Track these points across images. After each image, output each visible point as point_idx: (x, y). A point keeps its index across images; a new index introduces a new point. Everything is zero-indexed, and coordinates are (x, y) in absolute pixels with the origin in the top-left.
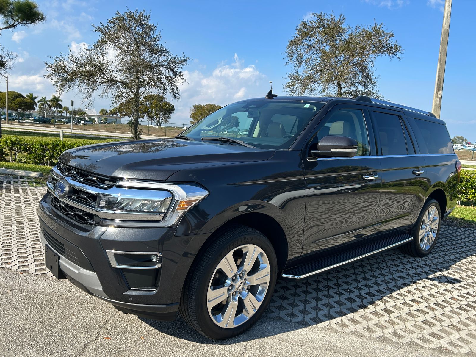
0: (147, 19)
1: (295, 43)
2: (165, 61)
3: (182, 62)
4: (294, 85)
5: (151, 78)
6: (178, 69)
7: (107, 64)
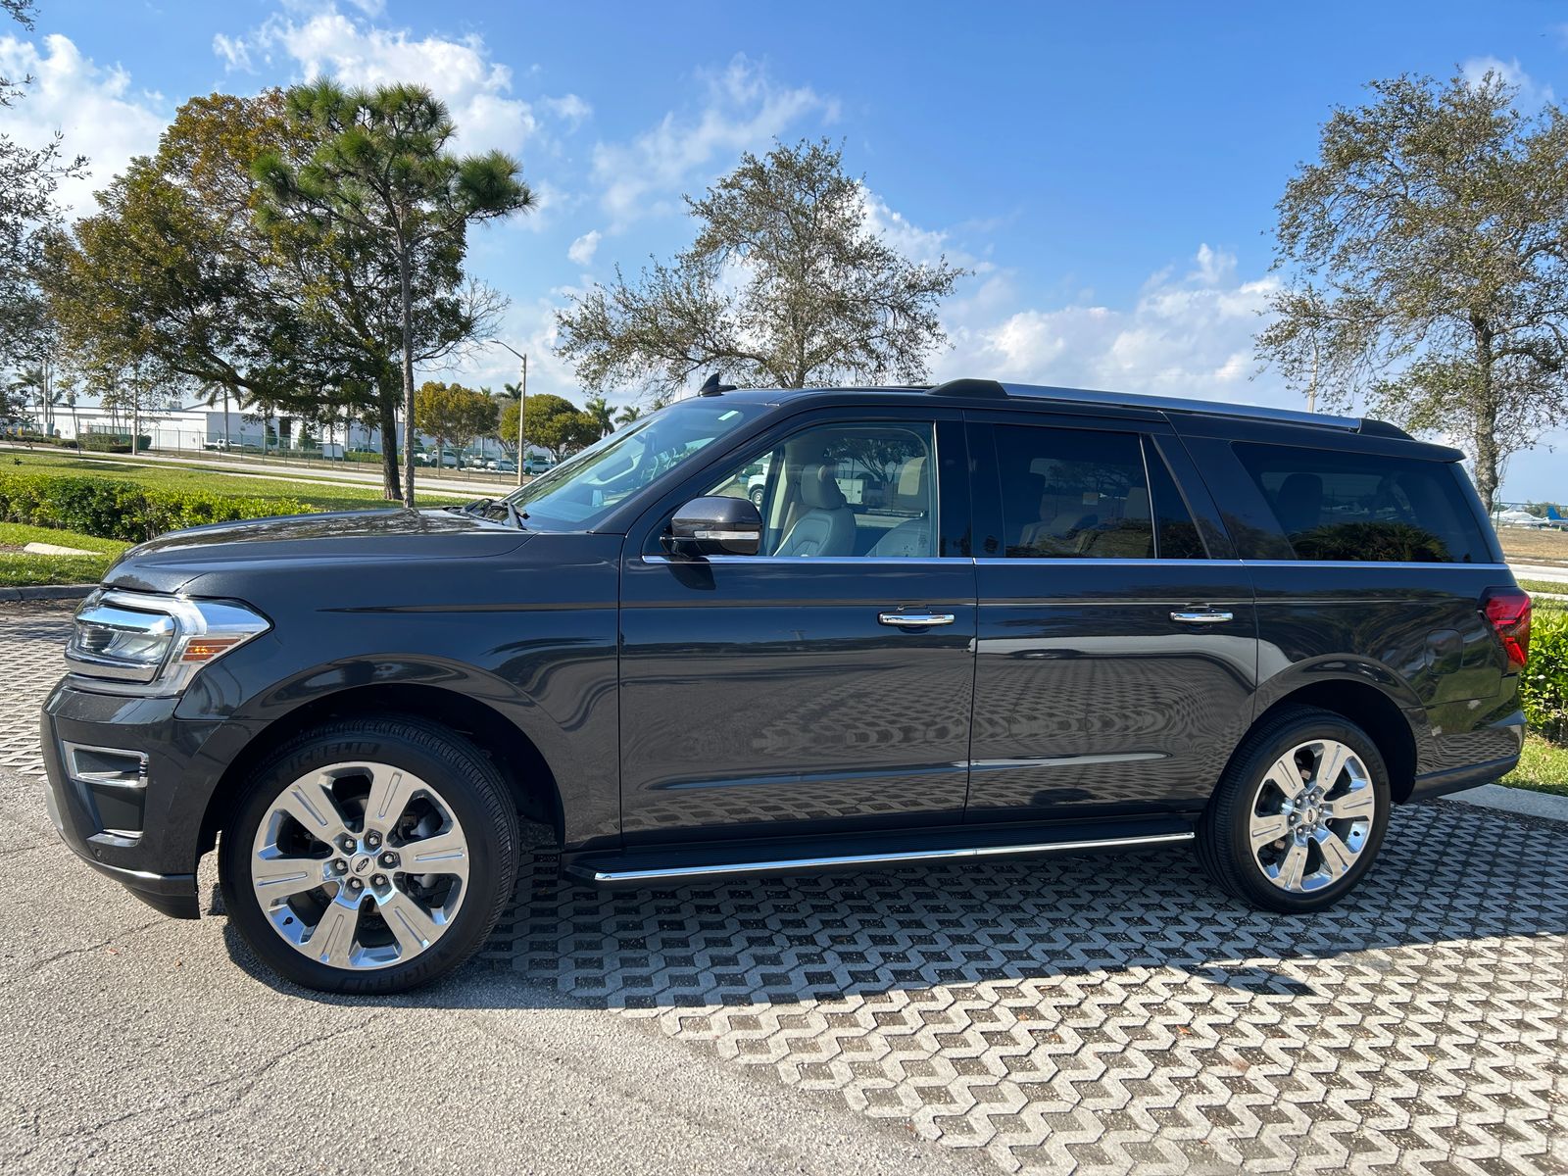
0: (831, 164)
1: (1310, 189)
2: (884, 285)
3: (936, 286)
4: (1292, 334)
5: (838, 342)
6: (925, 305)
7: (714, 309)
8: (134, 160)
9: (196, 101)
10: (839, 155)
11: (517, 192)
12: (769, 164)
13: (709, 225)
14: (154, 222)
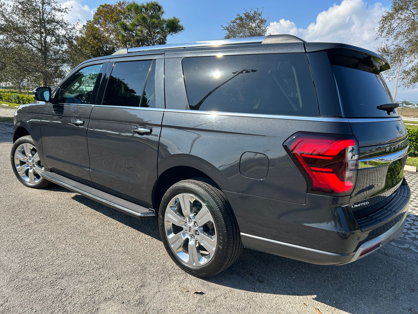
8: (87, 21)
9: (101, 6)
10: (261, 12)
11: (180, 27)
12: (243, 16)
13: (228, 33)
14: (93, 37)
